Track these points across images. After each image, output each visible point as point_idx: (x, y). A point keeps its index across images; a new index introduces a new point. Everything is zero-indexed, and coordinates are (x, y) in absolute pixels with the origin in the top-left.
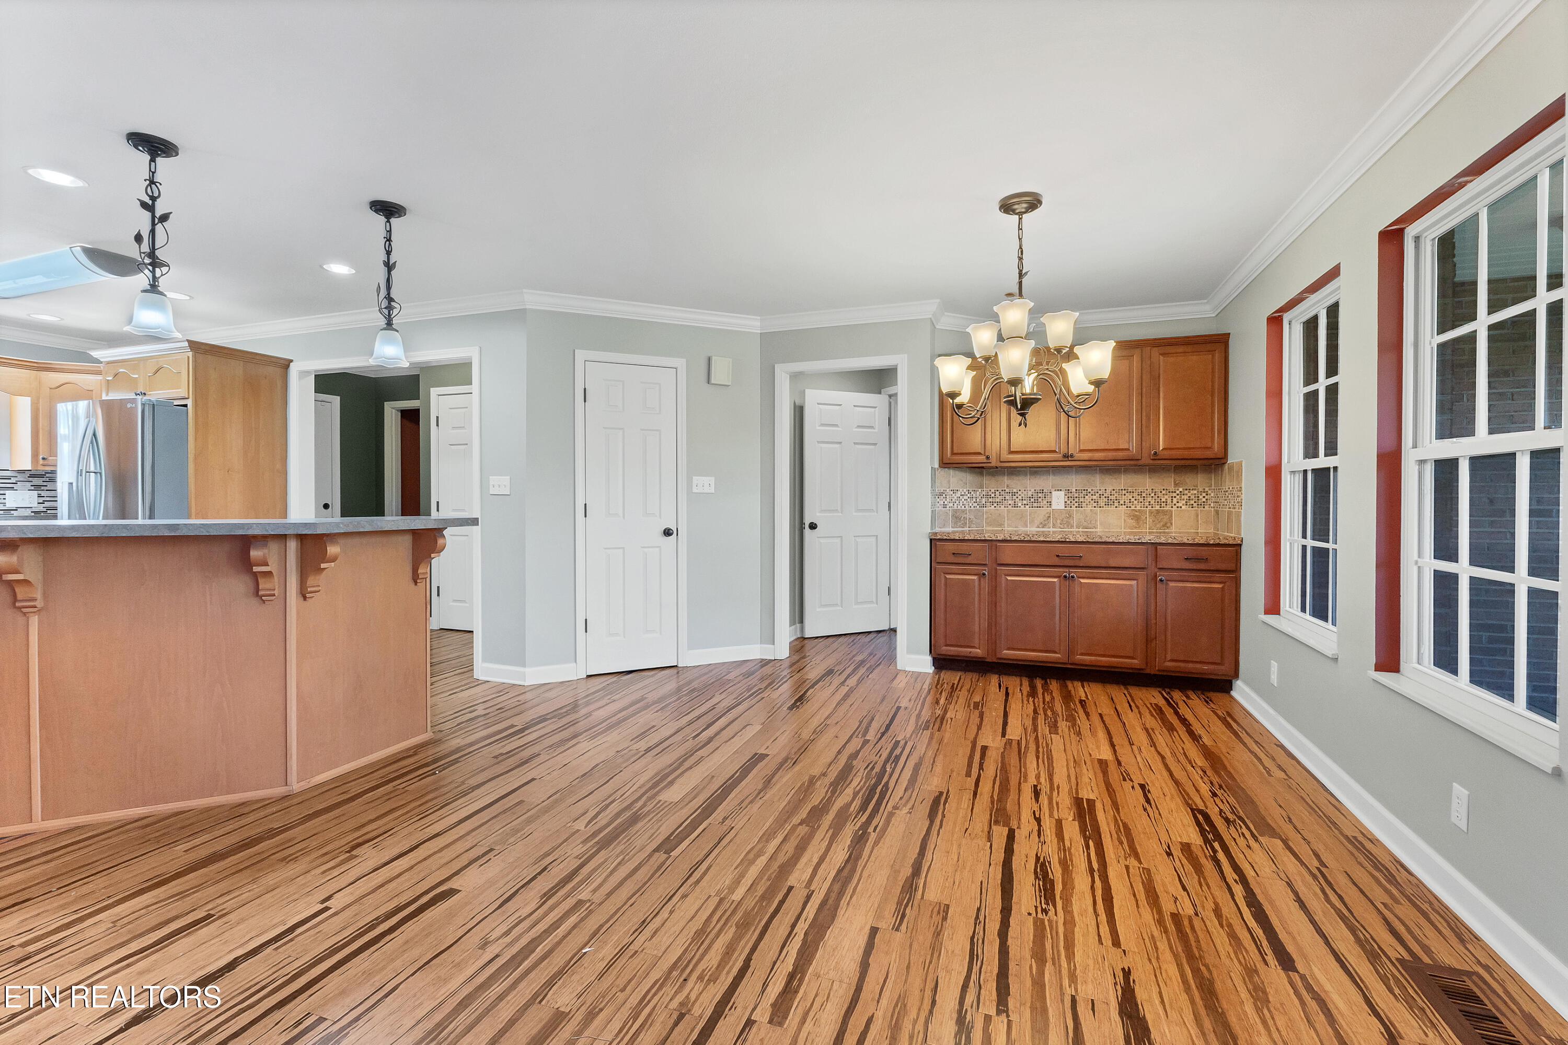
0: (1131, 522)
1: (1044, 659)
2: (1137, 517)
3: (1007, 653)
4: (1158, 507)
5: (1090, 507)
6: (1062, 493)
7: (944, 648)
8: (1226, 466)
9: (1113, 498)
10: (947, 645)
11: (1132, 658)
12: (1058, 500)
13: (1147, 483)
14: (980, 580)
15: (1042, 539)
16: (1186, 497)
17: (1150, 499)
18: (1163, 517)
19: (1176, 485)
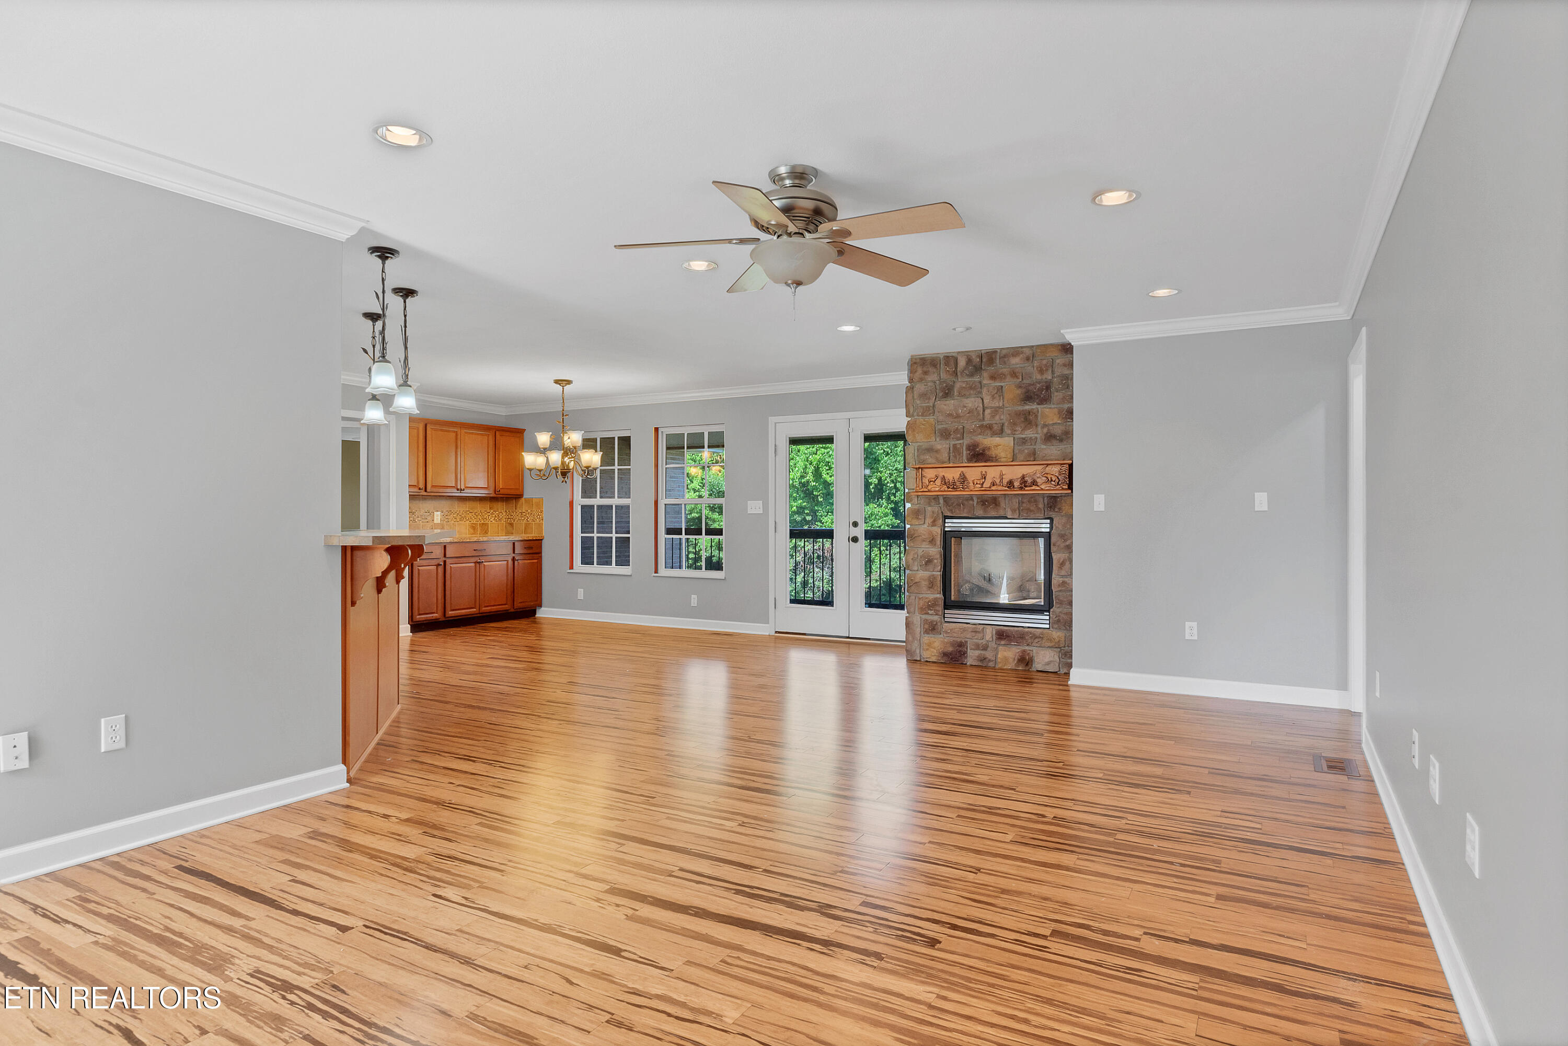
0: (472, 531)
1: (456, 615)
2: (473, 527)
3: (450, 613)
4: (483, 522)
5: (453, 522)
6: (439, 513)
7: (418, 617)
8: (523, 499)
9: (463, 516)
10: (420, 615)
11: (505, 604)
12: (438, 517)
13: (478, 507)
14: (437, 568)
15: (468, 540)
16: (494, 515)
17: (479, 517)
18: (485, 529)
19: (490, 508)
